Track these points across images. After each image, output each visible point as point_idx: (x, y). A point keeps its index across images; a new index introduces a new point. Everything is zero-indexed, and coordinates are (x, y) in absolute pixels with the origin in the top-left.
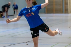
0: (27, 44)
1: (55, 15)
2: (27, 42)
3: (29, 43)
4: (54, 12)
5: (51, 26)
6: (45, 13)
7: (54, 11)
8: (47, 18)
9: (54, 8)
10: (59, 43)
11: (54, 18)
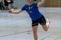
0: (28, 33)
1: (52, 8)
2: (28, 32)
3: (30, 33)
4: (51, 6)
8: (45, 11)
10: (55, 33)
11: (51, 11)
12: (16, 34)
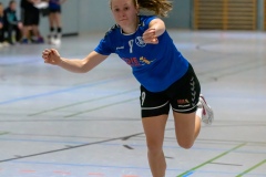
0: (127, 146)
2: (126, 138)
3: (134, 143)
4: (225, 27)
5: (216, 79)
6: (190, 27)
7: (226, 22)
8: (198, 48)
9: (226, 9)
12: (72, 147)
